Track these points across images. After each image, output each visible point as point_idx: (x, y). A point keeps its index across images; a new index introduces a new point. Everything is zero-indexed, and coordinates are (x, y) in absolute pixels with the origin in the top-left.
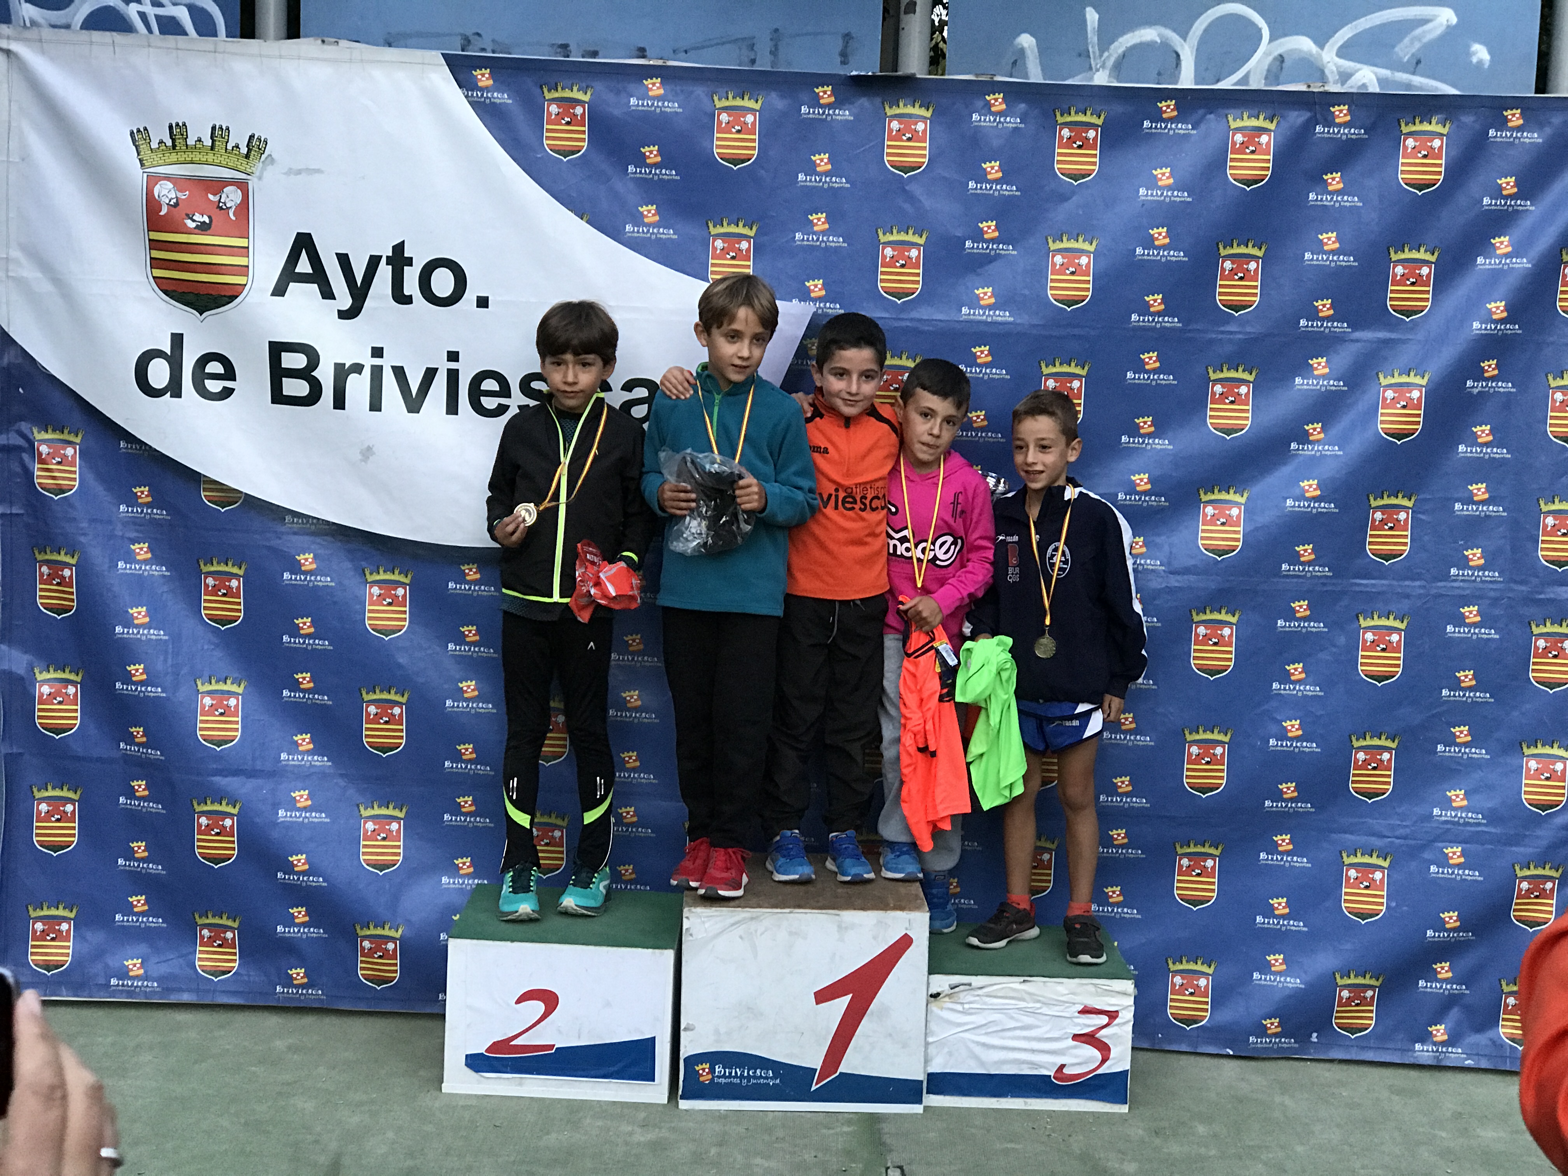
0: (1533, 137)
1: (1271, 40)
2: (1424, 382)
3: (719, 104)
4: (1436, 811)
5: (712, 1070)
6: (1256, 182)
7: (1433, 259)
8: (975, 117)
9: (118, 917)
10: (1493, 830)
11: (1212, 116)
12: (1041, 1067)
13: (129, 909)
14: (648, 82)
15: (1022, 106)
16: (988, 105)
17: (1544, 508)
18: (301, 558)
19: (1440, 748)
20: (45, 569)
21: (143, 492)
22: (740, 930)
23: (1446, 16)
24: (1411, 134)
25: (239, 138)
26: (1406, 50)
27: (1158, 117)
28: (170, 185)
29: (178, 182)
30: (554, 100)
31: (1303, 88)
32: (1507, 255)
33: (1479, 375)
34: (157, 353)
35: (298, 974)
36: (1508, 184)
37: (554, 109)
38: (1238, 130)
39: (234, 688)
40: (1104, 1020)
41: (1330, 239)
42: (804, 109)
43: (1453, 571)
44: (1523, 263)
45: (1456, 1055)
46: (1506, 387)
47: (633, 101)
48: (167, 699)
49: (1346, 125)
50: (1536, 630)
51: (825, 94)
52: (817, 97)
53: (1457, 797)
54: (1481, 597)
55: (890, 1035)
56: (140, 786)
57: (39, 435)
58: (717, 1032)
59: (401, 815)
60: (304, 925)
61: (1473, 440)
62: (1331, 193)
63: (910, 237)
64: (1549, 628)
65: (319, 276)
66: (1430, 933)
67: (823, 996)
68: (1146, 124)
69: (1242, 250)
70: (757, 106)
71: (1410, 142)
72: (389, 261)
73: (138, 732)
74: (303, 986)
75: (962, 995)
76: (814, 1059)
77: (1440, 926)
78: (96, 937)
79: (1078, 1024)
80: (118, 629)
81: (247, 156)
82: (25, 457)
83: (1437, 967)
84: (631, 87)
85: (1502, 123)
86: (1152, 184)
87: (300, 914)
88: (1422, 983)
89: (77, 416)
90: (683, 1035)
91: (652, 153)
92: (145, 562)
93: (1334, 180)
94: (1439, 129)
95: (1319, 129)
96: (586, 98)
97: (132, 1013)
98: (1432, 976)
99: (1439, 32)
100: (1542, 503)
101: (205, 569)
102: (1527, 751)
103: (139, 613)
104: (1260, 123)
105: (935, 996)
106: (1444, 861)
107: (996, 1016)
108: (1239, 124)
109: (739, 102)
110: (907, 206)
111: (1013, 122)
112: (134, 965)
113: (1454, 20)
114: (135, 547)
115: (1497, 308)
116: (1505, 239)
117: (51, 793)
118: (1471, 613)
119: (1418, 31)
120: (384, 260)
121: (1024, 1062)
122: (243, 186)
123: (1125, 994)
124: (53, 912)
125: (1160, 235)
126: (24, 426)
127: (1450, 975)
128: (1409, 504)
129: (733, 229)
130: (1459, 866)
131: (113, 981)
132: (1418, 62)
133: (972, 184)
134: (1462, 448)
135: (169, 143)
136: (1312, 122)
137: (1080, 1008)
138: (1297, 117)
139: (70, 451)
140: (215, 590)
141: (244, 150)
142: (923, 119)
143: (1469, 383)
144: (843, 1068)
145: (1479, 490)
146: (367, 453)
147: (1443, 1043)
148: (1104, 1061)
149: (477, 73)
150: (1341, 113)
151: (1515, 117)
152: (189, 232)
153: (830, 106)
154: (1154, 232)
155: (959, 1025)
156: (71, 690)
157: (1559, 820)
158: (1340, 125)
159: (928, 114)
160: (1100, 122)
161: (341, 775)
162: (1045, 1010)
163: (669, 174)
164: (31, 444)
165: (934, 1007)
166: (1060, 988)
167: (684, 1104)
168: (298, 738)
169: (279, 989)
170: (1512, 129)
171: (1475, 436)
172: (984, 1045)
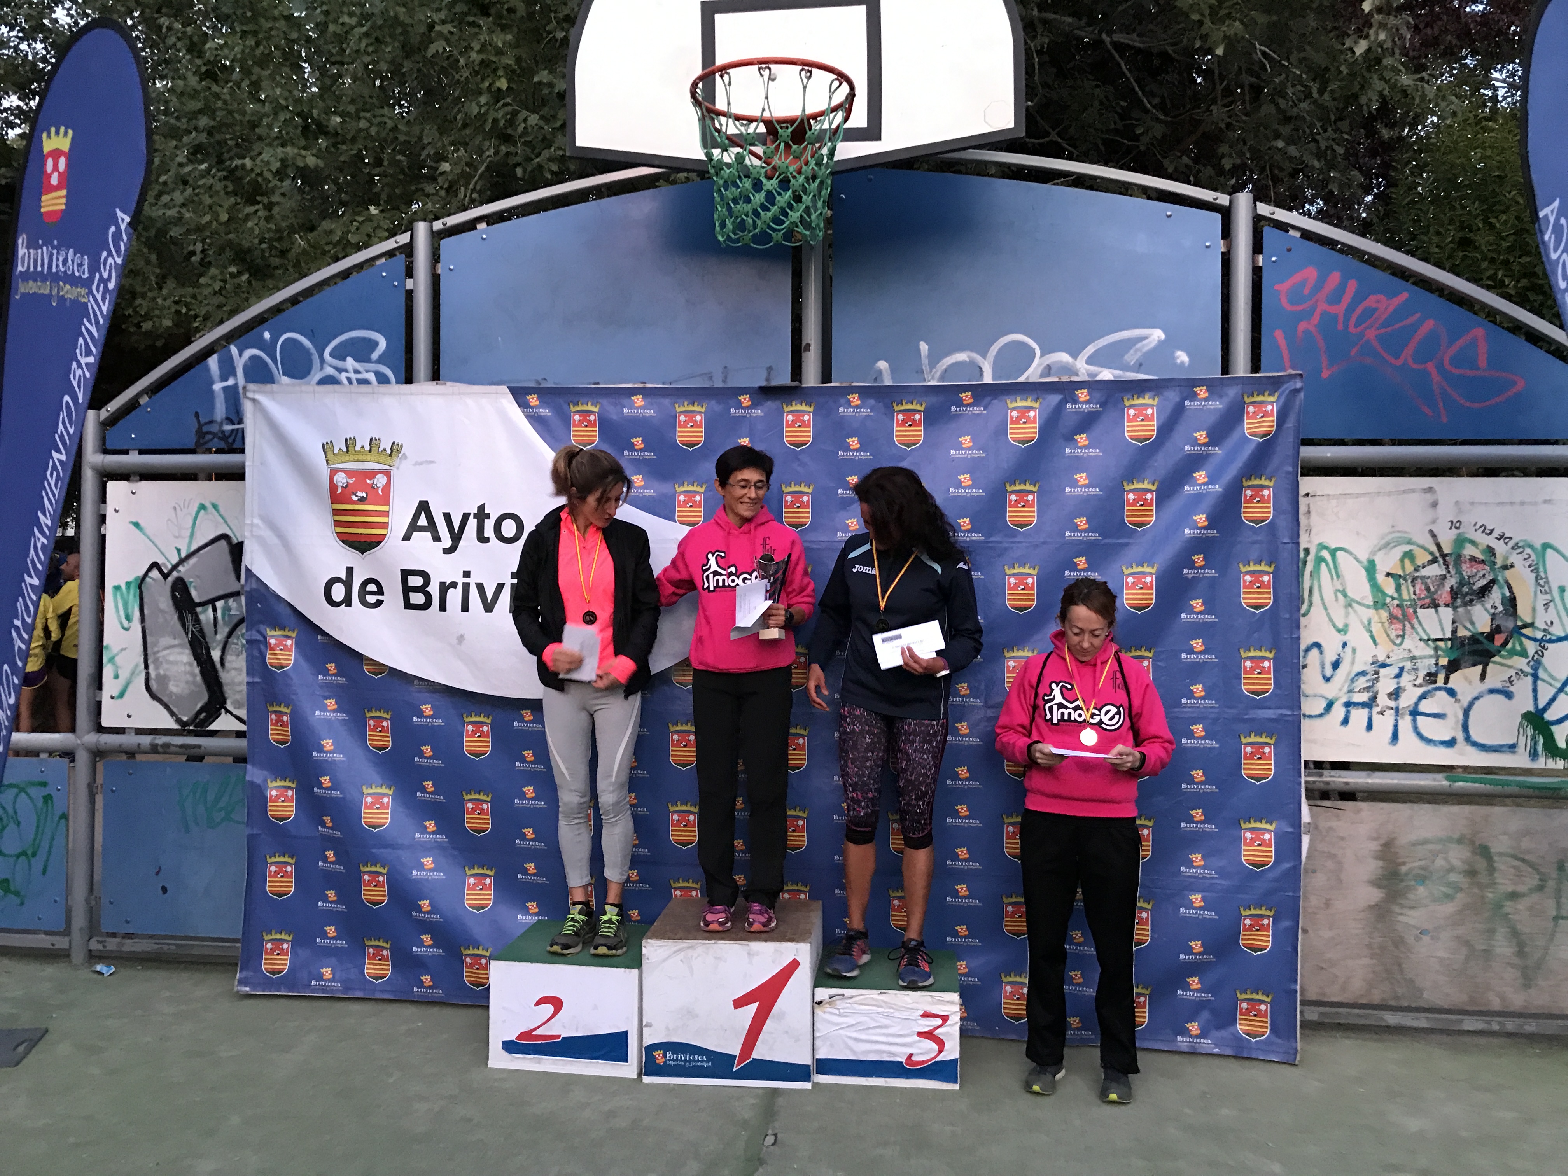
0: (1216, 405)
1: (1042, 355)
2: (1153, 571)
3: (679, 409)
4: (1182, 869)
5: (665, 1056)
6: (1028, 442)
7: (1154, 488)
8: (841, 410)
9: (318, 940)
10: (1223, 882)
11: (995, 401)
12: (895, 1055)
13: (324, 935)
14: (634, 398)
15: (872, 402)
16: (849, 402)
17: (1244, 655)
18: (423, 707)
19: (1183, 825)
20: (273, 717)
21: (331, 667)
22: (681, 955)
23: (1157, 335)
24: (1131, 406)
25: (386, 445)
26: (1132, 358)
27: (960, 403)
28: (343, 475)
29: (349, 473)
30: (578, 412)
31: (1056, 379)
32: (1204, 484)
33: (1192, 566)
34: (337, 580)
35: (426, 979)
36: (1201, 436)
37: (577, 417)
38: (1014, 409)
39: (387, 791)
40: (939, 1022)
41: (1082, 478)
42: (732, 410)
43: (1184, 701)
44: (1217, 488)
45: (1207, 1044)
46: (1210, 573)
47: (625, 410)
48: (344, 798)
49: (1088, 402)
50: (1244, 740)
51: (745, 400)
52: (740, 402)
53: (1197, 858)
54: (1205, 718)
55: (787, 1032)
56: (330, 854)
57: (270, 632)
58: (667, 1029)
59: (492, 873)
60: (430, 946)
61: (1191, 610)
62: (1080, 448)
63: (803, 489)
64: (1253, 739)
65: (432, 527)
66: (1182, 956)
67: (739, 1003)
68: (953, 408)
69: (1022, 487)
70: (703, 410)
71: (1132, 412)
72: (475, 516)
73: (327, 820)
74: (430, 987)
75: (838, 1002)
76: (735, 1050)
77: (1189, 951)
78: (304, 953)
79: (921, 1025)
80: (314, 754)
81: (390, 455)
82: (262, 647)
83: (1190, 980)
84: (625, 401)
85: (1194, 396)
86: (960, 446)
87: (427, 939)
88: (1179, 992)
89: (293, 620)
90: (645, 1029)
91: (638, 442)
92: (334, 711)
93: (1082, 439)
94: (1150, 402)
95: (1068, 406)
96: (596, 409)
97: (325, 1004)
98: (1186, 987)
99: (1152, 345)
100: (1242, 651)
101: (369, 715)
102: (1244, 826)
103: (328, 744)
104: (1028, 403)
105: (820, 1003)
106: (1190, 905)
107: (863, 1019)
108: (1015, 405)
109: (691, 408)
110: (799, 469)
111: (865, 411)
112: (327, 972)
113: (1163, 336)
114: (328, 702)
115: (1201, 519)
116: (1203, 473)
117: (278, 859)
118: (1198, 729)
119: (1139, 345)
120: (472, 516)
121: (883, 1052)
122: (387, 474)
123: (952, 1003)
124: (278, 936)
125: (965, 479)
126: (262, 627)
127: (1199, 986)
128: (1150, 655)
129: (690, 488)
130: (1200, 908)
131: (313, 983)
132: (1141, 365)
133: (840, 453)
134: (1183, 615)
135: (345, 449)
136: (1064, 401)
137: (921, 1013)
138: (1054, 399)
139: (289, 642)
140: (374, 729)
141: (389, 452)
142: (808, 413)
143: (1185, 571)
144: (755, 1055)
145: (1198, 644)
146: (461, 639)
147: (1197, 1036)
148: (940, 1052)
149: (529, 397)
150: (1083, 395)
151: (1202, 392)
152: (354, 503)
153: (748, 407)
154: (961, 477)
155: (837, 1024)
156: (290, 793)
157: (1270, 875)
158: (1082, 403)
159: (811, 409)
160: (922, 409)
161: (454, 848)
162: (897, 1014)
163: (650, 455)
164: (265, 638)
165: (818, 1011)
166: (907, 999)
167: (646, 1080)
168: (427, 823)
169: (415, 989)
170: (1201, 400)
171: (1192, 607)
172: (856, 1039)
